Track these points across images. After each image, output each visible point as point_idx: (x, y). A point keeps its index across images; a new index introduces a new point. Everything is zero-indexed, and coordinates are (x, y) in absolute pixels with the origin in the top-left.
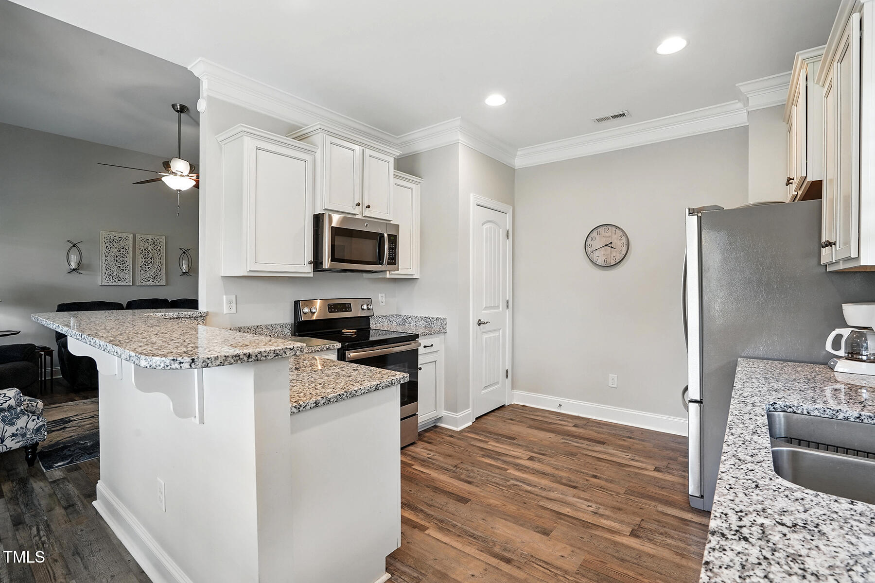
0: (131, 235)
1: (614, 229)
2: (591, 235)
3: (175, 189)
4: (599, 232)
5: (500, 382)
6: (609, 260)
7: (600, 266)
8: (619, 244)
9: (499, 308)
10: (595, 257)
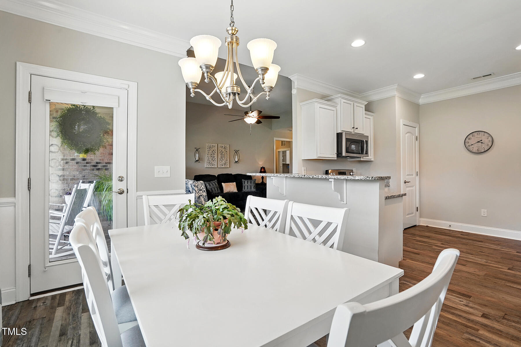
0: (217, 145)
1: (483, 133)
2: (469, 137)
3: (249, 123)
4: (473, 135)
5: (414, 213)
6: (480, 149)
7: (474, 153)
8: (487, 141)
9: (413, 176)
10: (471, 148)
